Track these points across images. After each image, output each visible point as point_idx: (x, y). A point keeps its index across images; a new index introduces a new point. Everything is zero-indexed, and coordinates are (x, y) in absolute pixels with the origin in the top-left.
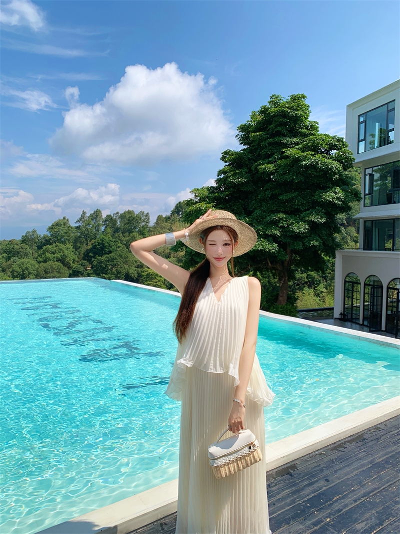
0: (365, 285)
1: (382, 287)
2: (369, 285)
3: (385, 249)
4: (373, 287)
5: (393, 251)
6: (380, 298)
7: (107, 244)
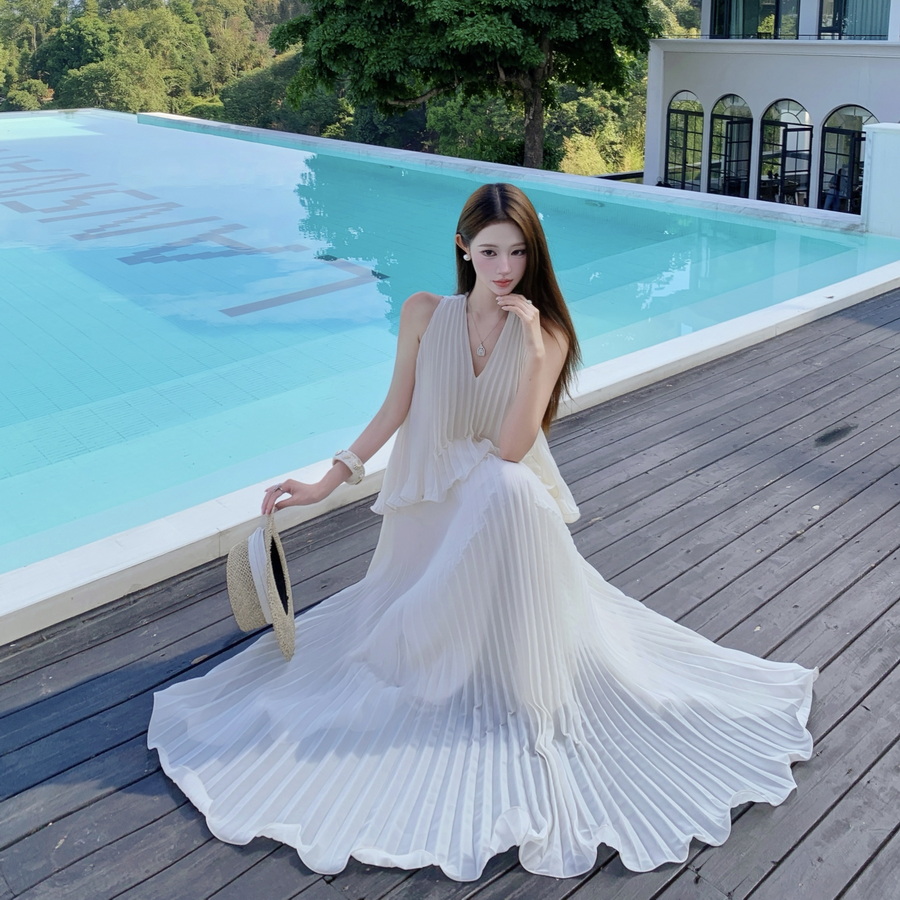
0: (714, 116)
1: (750, 121)
2: (722, 117)
3: (759, 36)
4: (732, 120)
5: (776, 38)
6: (745, 145)
7: (90, 38)
